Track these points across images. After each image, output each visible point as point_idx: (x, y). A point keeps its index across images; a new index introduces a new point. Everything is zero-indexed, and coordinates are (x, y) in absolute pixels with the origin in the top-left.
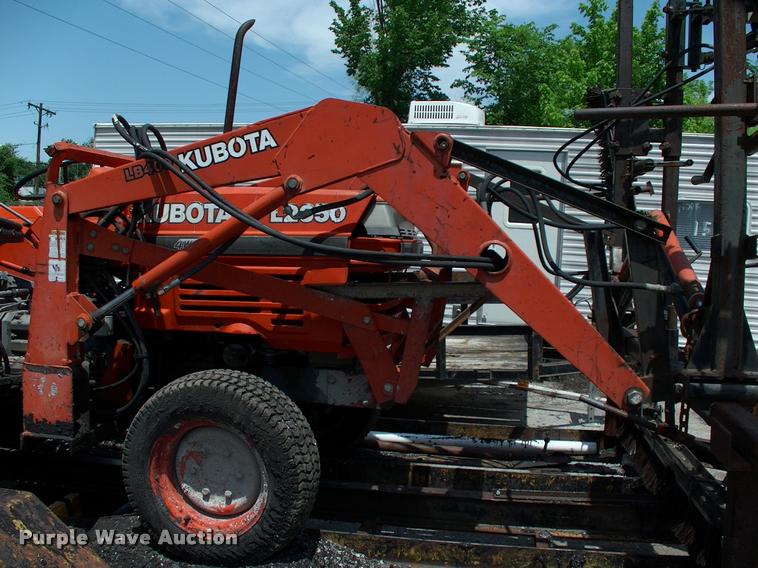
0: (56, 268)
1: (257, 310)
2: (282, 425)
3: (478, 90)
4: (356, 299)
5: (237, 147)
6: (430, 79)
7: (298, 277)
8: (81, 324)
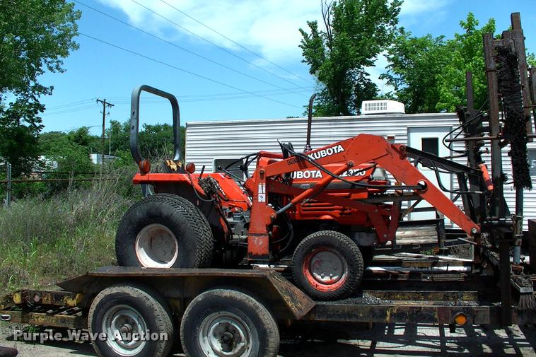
0: (262, 197)
1: (333, 210)
2: (352, 247)
3: (395, 79)
4: (372, 204)
5: (330, 152)
6: (364, 75)
7: (349, 196)
8: (273, 217)
